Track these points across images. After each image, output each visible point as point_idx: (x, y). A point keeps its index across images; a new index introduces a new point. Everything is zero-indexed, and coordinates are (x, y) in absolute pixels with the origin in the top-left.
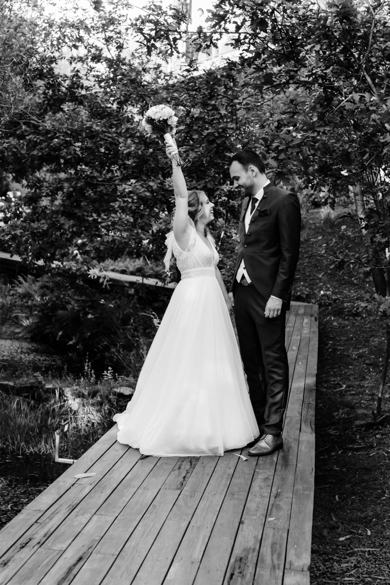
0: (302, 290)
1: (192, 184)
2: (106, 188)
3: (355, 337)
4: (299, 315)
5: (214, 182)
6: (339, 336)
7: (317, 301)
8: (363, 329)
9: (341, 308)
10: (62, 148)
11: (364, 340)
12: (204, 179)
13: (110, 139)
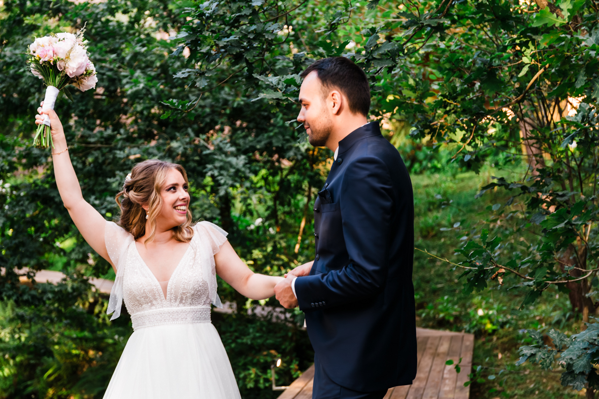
0: (447, 310)
1: (247, 141)
2: (103, 155)
3: (538, 389)
4: (438, 355)
5: (284, 136)
6: (510, 387)
7: (473, 327)
8: (552, 374)
9: (513, 339)
10: (32, 90)
11: (554, 394)
12: (267, 131)
13: (109, 73)
